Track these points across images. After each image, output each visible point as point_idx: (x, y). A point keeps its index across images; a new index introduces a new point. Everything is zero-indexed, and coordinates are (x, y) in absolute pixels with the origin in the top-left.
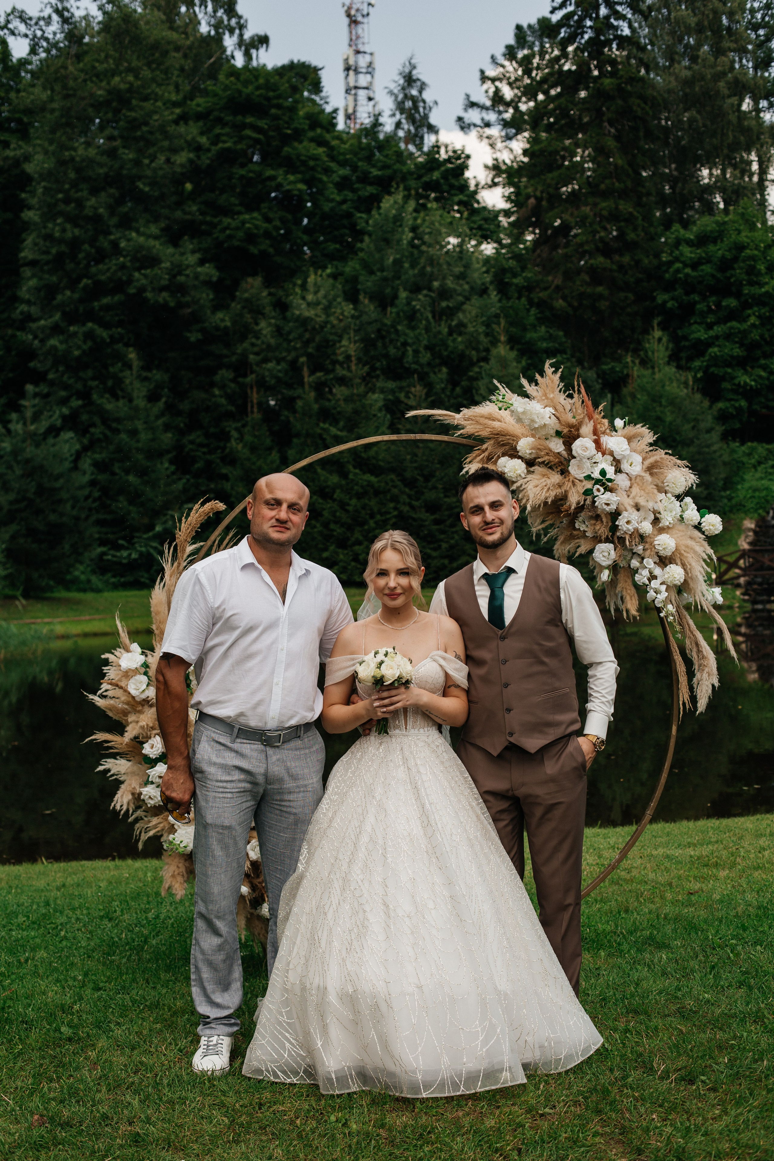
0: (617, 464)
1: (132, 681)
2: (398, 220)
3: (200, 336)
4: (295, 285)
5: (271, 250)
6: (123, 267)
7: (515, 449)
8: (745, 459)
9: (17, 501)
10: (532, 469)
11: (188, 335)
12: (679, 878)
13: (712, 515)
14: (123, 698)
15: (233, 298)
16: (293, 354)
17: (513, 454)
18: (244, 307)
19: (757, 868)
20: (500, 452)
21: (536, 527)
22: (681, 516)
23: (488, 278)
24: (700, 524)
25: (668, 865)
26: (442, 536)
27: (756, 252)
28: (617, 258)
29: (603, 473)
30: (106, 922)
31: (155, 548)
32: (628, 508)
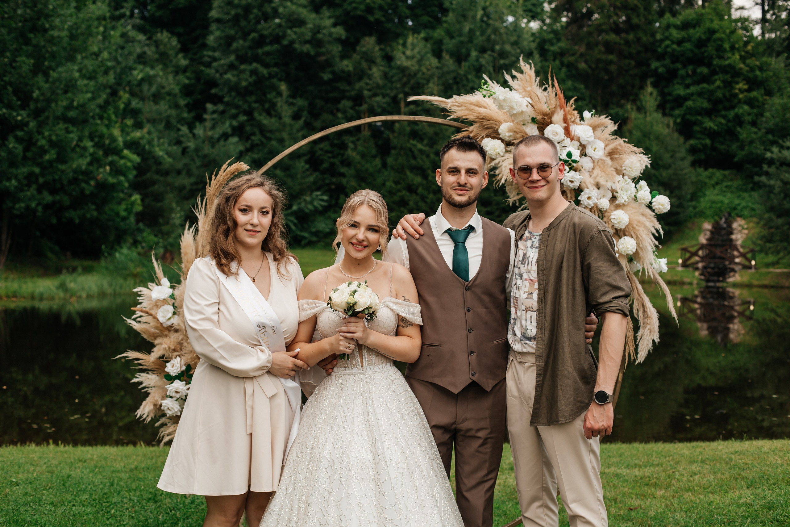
0: (583, 147)
1: (161, 310)
3: (330, 76)
4: (398, 43)
7: (497, 132)
8: (707, 181)
9: (196, 183)
11: (322, 75)
12: (624, 494)
13: (662, 197)
14: (152, 324)
16: (395, 92)
17: (495, 135)
18: (362, 58)
19: (688, 490)
20: (484, 134)
21: (513, 198)
22: (635, 196)
24: (651, 203)
25: (616, 482)
27: (723, 36)
29: (569, 155)
31: (292, 221)
32: (589, 186)
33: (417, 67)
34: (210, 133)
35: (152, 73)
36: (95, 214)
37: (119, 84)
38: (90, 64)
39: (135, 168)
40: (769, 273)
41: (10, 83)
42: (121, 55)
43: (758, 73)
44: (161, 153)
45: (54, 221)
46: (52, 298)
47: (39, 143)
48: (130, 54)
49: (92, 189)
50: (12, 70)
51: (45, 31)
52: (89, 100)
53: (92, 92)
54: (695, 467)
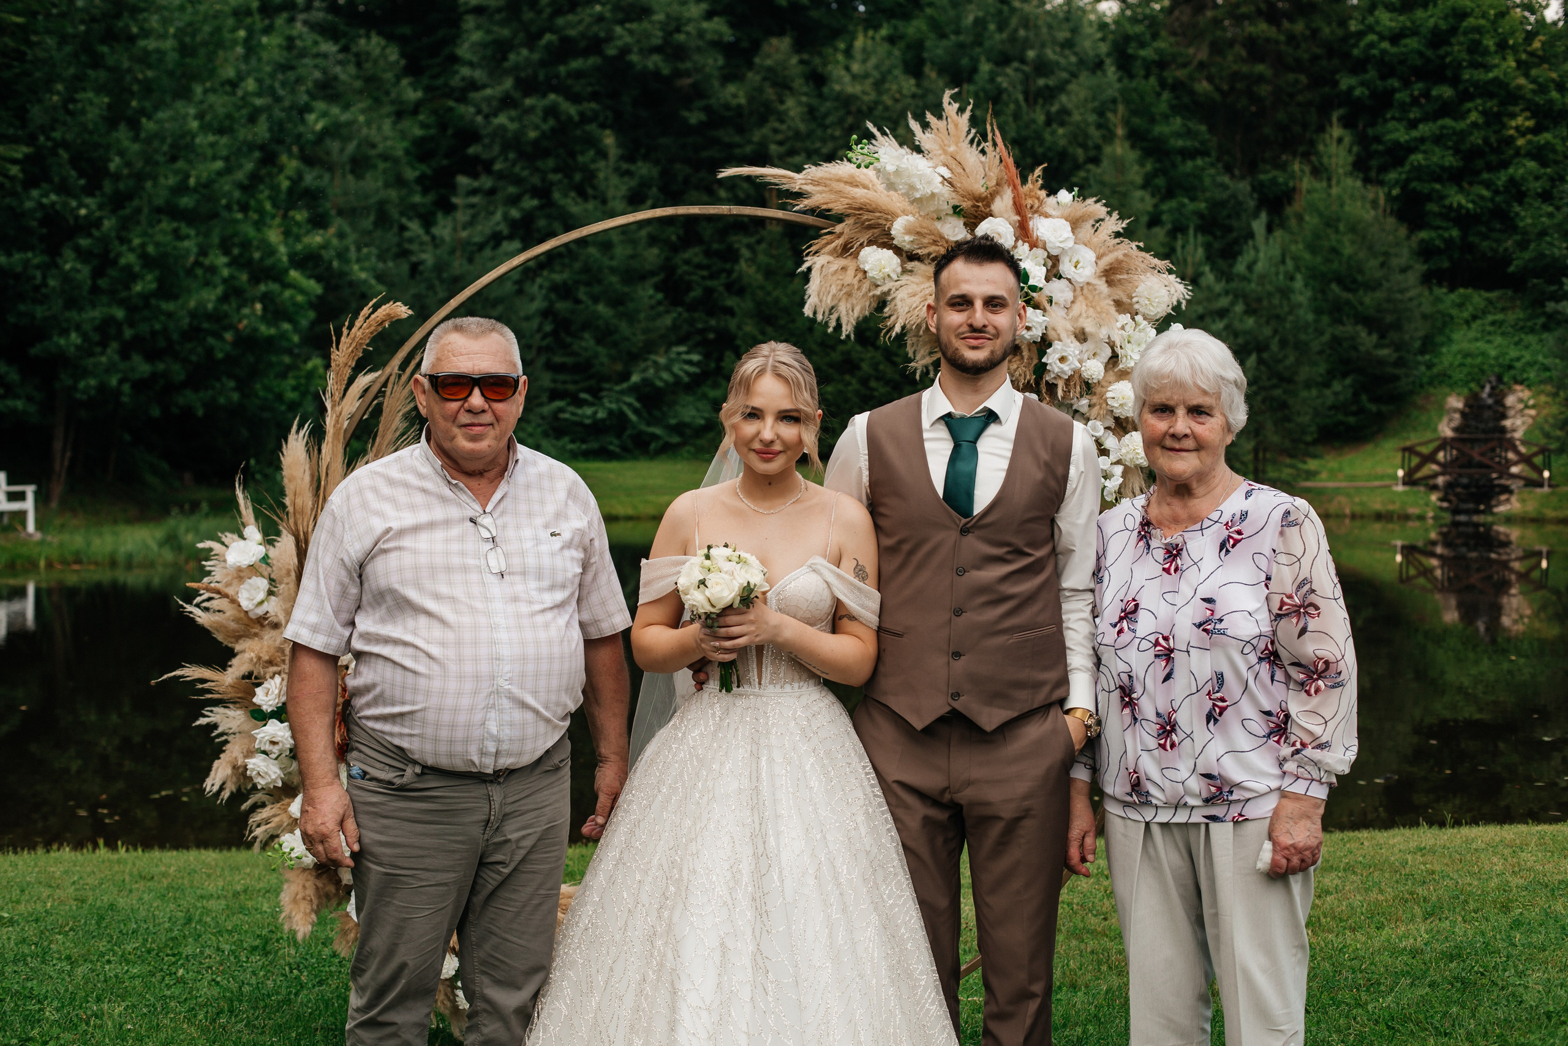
0: (1053, 261)
1: (246, 585)
3: (702, 117)
4: (836, 49)
6: (600, 19)
7: (888, 234)
8: (1454, 312)
10: (910, 265)
11: (686, 114)
14: (228, 614)
15: (750, 65)
17: (884, 240)
18: (765, 79)
20: (864, 238)
21: (915, 360)
23: (1104, 48)
27: (1482, 22)
28: (1286, 24)
31: (630, 405)
32: (1063, 336)
33: (873, 96)
34: (464, 234)
35: (345, 117)
36: (235, 396)
37: (278, 141)
38: (220, 103)
39: (312, 305)
41: (64, 144)
42: (283, 84)
43: (1554, 95)
44: (363, 275)
45: (156, 412)
46: (151, 565)
47: (123, 261)
49: (228, 348)
50: (68, 119)
51: (132, 39)
52: (220, 174)
53: (227, 159)
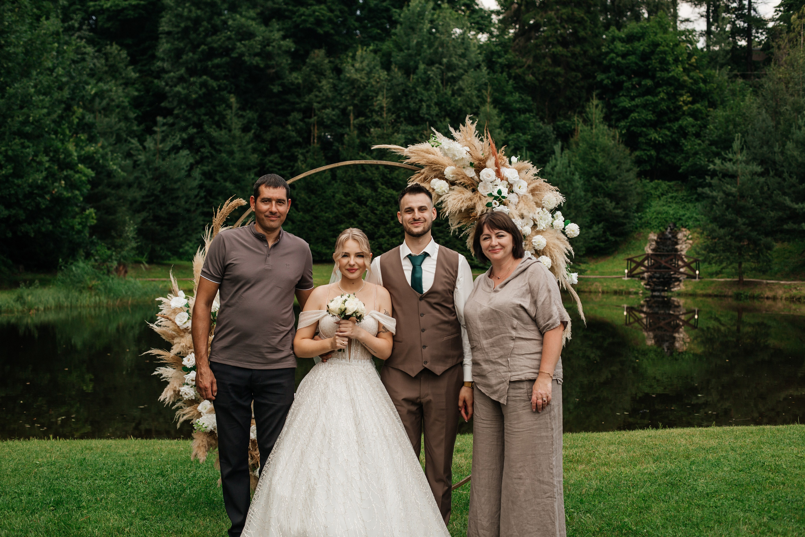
0: (510, 186)
1: (178, 315)
2: (421, 15)
3: (280, 89)
4: (347, 56)
5: (332, 31)
6: (229, 38)
7: (443, 173)
8: (652, 192)
9: (147, 196)
10: (452, 187)
11: (272, 87)
14: (171, 327)
15: (304, 63)
16: (344, 104)
17: (441, 176)
18: (311, 70)
20: (433, 175)
21: (454, 226)
22: (552, 224)
23: (481, 58)
24: (564, 229)
26: (440, 235)
27: (666, 48)
28: (571, 48)
29: (500, 192)
30: (160, 477)
32: (515, 216)
33: (366, 79)
34: (161, 146)
35: (105, 88)
36: (50, 227)
37: (72, 99)
38: (45, 80)
39: (89, 182)
40: (713, 282)
42: (74, 70)
43: (702, 85)
44: (115, 167)
45: (10, 235)
46: (12, 311)
48: (83, 68)
49: (47, 203)
52: (44, 115)
53: (47, 108)
54: (612, 448)
